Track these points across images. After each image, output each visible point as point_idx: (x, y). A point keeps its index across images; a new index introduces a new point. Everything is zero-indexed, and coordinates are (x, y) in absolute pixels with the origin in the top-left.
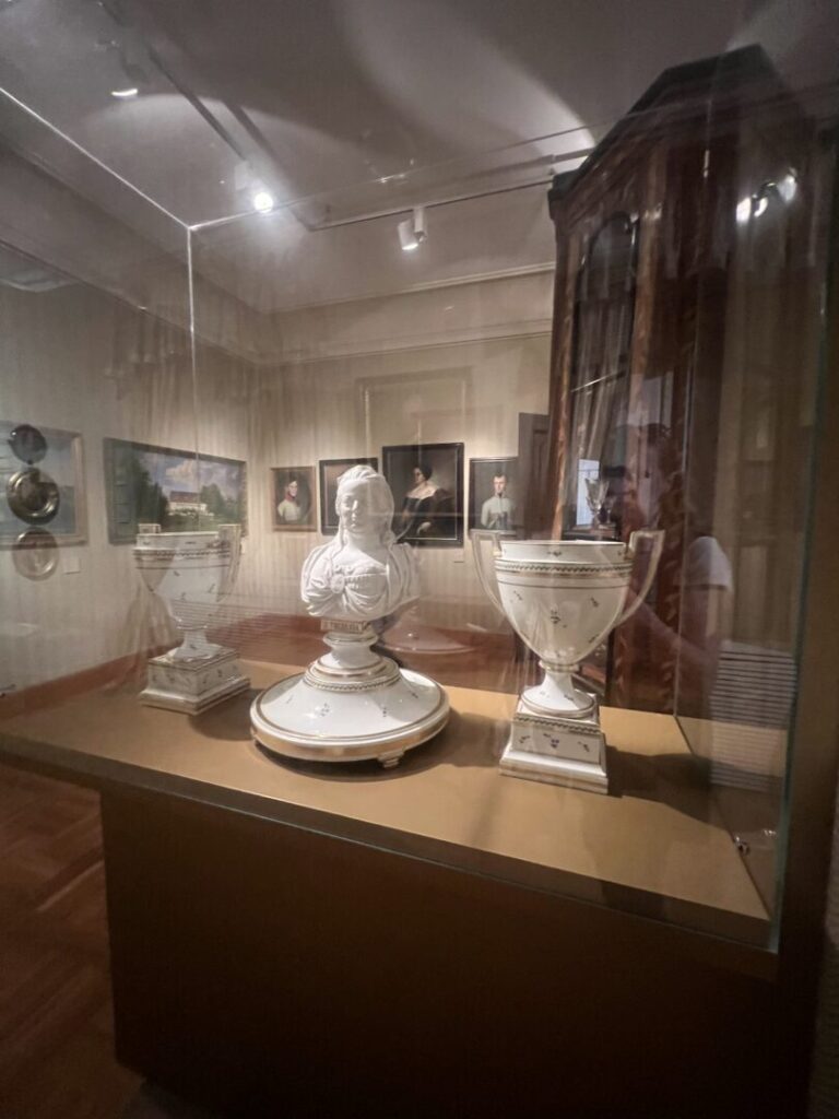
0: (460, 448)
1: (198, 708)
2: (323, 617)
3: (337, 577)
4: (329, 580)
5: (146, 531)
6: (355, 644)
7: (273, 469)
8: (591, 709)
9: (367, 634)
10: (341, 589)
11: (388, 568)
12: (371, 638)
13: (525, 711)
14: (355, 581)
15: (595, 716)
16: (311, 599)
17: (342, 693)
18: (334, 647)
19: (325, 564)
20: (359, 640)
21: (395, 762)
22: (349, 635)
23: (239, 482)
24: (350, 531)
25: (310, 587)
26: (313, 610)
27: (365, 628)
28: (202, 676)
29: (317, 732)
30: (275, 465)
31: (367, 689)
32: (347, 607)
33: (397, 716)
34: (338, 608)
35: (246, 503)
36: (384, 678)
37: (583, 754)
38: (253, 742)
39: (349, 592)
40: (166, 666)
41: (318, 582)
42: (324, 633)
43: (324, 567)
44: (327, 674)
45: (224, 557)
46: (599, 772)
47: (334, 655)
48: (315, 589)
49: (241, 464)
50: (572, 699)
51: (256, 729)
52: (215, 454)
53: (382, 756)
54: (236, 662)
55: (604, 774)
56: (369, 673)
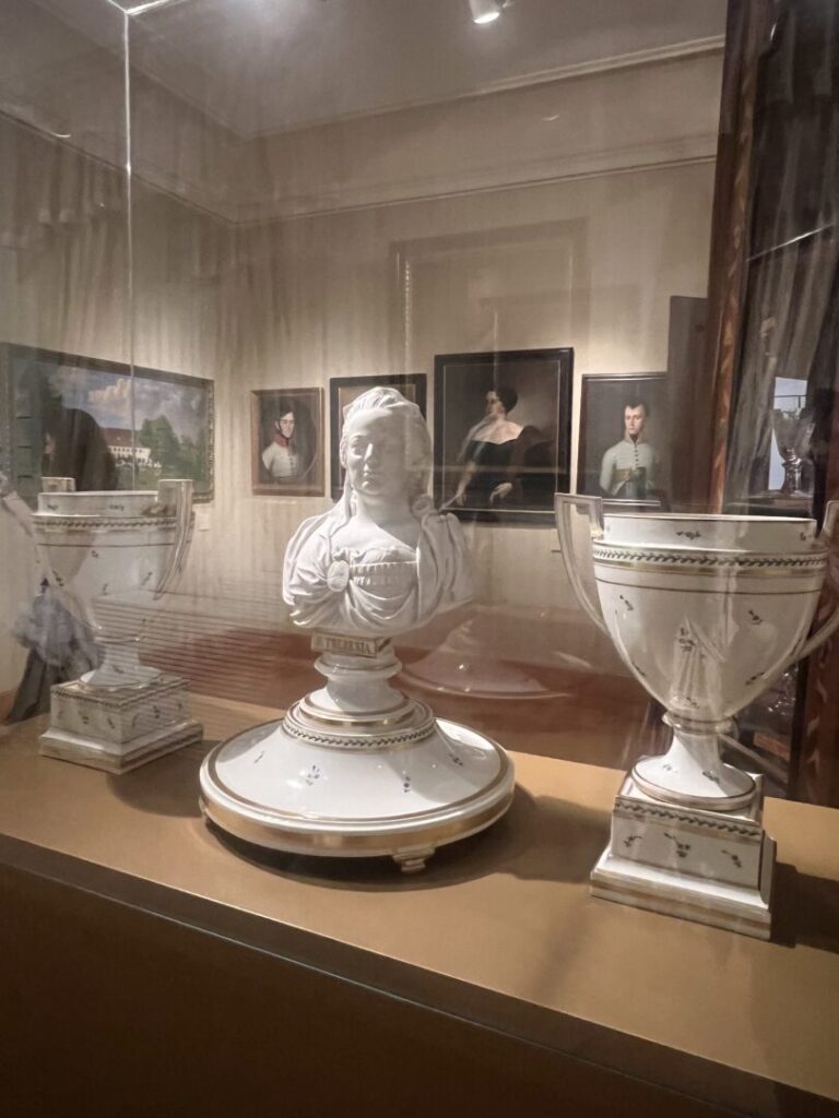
0: (567, 358)
1: (123, 765)
2: (317, 630)
3: (337, 565)
4: (325, 570)
5: (53, 488)
6: (363, 673)
7: (256, 392)
8: (749, 797)
9: (381, 659)
10: (344, 585)
11: (418, 553)
12: (389, 666)
13: (636, 794)
14: (365, 573)
15: (754, 810)
16: (297, 599)
17: (342, 749)
18: (331, 677)
19: (319, 546)
20: (370, 668)
21: (420, 864)
22: (353, 660)
23: (204, 413)
24: (360, 492)
25: (295, 581)
26: (299, 618)
27: (380, 649)
28: (129, 716)
29: (302, 810)
30: (257, 387)
31: (381, 747)
32: (352, 613)
33: (426, 791)
34: (336, 615)
35: (211, 448)
36: (409, 731)
37: (732, 872)
38: (204, 819)
39: (355, 589)
40: (78, 696)
41: (309, 573)
42: (317, 655)
43: (318, 549)
44: (319, 720)
45: (168, 530)
46: (756, 903)
47: (329, 690)
48: (303, 584)
49: (204, 384)
50: (717, 780)
51: (206, 800)
52: (166, 367)
53: (399, 854)
54: (181, 696)
55: (766, 907)
56: (386, 722)
